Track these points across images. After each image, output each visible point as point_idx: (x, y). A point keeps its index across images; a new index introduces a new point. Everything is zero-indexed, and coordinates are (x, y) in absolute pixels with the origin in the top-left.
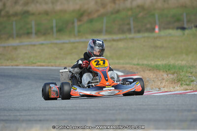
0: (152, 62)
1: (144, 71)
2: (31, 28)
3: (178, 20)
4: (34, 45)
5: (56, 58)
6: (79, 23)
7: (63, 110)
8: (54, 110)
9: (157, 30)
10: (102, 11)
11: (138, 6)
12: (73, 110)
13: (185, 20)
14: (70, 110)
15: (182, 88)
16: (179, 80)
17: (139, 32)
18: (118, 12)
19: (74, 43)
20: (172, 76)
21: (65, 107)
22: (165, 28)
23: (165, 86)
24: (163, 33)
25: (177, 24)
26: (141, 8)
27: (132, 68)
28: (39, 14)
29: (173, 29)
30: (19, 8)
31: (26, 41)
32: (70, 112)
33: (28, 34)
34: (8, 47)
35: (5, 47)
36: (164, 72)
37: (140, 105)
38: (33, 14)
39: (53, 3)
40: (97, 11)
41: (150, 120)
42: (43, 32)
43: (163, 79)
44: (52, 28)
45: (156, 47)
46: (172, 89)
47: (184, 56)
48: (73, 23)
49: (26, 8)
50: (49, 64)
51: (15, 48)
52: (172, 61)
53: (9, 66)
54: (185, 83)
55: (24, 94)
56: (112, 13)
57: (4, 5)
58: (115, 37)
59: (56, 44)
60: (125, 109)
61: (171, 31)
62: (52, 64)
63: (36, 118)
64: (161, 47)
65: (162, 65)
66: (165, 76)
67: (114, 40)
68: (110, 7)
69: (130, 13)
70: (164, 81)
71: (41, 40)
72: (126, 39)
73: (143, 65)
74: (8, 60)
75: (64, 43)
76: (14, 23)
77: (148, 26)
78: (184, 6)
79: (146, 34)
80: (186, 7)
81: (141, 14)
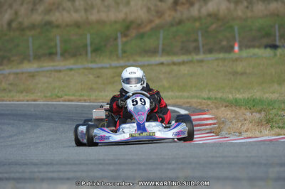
0: (230, 96)
1: (217, 108)
2: (56, 46)
3: (268, 35)
4: (60, 71)
5: (92, 89)
6: (124, 39)
7: (100, 164)
8: (87, 164)
10: (157, 21)
11: (209, 15)
12: (115, 164)
13: (277, 34)
14: (110, 164)
15: (273, 132)
16: (268, 121)
17: (210, 51)
18: (180, 22)
19: (117, 67)
20: (258, 116)
21: (104, 160)
22: (248, 47)
23: (248, 129)
24: (245, 53)
25: (265, 41)
26: (214, 16)
27: (201, 104)
28: (67, 26)
29: (259, 47)
30: (37, 18)
31: (48, 65)
32: (112, 168)
33: (51, 55)
34: (22, 73)
35: (17, 74)
36: (246, 109)
37: (212, 157)
38: (58, 26)
39: (86, 10)
40: (151, 21)
41: (226, 179)
42: (72, 52)
43: (245, 120)
44: (86, 46)
45: (235, 73)
46: (258, 134)
47: (276, 86)
48: (116, 39)
49: (47, 18)
50: (81, 98)
51: (32, 75)
52: (258, 94)
53: (23, 101)
54: (277, 125)
55: (45, 141)
56: (172, 25)
57: (16, 13)
58: (176, 59)
59: (92, 69)
60: (190, 163)
61: (256, 51)
62: (85, 98)
63: (62, 175)
64: (242, 74)
65: (244, 99)
66: (248, 114)
67: (174, 64)
68: (169, 16)
69: (197, 24)
70: (247, 122)
71: (70, 63)
72: (191, 62)
73: (216, 98)
74: (22, 92)
75: (102, 68)
76: (31, 39)
77: (224, 43)
78: (275, 15)
79: (221, 55)
80: (278, 15)
81: (214, 26)
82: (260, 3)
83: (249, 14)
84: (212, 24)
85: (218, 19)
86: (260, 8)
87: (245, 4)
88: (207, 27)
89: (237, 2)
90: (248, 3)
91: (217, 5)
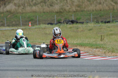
9: (30, 24)
11: (7, 11)
26: (9, 12)
69: (2, 15)
81: (9, 16)
82: (28, 7)
83: (24, 11)
84: (8, 15)
85: (11, 13)
86: (28, 9)
87: (22, 7)
88: (7, 16)
89: (19, 6)
90: (24, 7)
91: (10, 7)
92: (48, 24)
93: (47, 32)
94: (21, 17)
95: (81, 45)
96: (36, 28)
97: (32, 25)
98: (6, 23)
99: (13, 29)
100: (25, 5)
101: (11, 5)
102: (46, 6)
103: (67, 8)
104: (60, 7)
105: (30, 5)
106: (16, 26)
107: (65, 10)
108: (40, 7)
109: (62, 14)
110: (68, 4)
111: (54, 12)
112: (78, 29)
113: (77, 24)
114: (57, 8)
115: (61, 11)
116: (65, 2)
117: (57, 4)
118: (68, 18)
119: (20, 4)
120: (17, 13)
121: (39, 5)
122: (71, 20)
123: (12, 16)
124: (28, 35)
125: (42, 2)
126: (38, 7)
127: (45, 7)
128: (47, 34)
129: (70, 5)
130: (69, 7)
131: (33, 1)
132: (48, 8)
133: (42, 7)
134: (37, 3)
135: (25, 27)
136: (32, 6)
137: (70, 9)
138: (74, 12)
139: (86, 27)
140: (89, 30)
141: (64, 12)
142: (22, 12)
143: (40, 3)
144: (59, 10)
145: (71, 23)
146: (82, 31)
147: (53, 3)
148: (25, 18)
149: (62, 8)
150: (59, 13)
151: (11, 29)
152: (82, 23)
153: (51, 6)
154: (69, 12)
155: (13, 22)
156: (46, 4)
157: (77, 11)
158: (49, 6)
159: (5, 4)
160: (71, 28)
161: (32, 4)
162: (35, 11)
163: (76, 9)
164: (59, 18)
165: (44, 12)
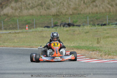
9: (27, 28)
11: (5, 15)
17: (6, 29)
26: (6, 15)
77: (11, 26)
78: (32, 15)
80: (33, 15)
81: (6, 19)
82: (25, 10)
83: (21, 15)
84: (6, 18)
85: (8, 16)
86: (25, 12)
87: (19, 10)
88: (4, 20)
89: (16, 10)
90: (20, 10)
91: (7, 10)
92: (45, 27)
93: (44, 35)
94: (18, 21)
95: (78, 48)
96: (33, 31)
97: (29, 28)
98: (4, 27)
99: (10, 33)
100: (21, 8)
101: (8, 8)
102: (43, 9)
103: (64, 11)
104: (57, 10)
105: (27, 9)
106: (13, 29)
107: (62, 13)
108: (37, 10)
109: (59, 17)
110: (64, 6)
111: (50, 15)
112: (74, 32)
113: (74, 27)
114: (54, 11)
115: (58, 14)
116: (62, 5)
117: (54, 7)
118: (65, 21)
119: (17, 8)
120: (14, 17)
121: (36, 9)
122: (67, 23)
123: (9, 19)
124: (25, 38)
125: (38, 5)
126: (34, 10)
127: (41, 10)
128: (43, 37)
129: (66, 8)
130: (66, 10)
131: (29, 4)
132: (45, 11)
133: (39, 10)
134: (34, 6)
135: (22, 30)
136: (29, 10)
137: (67, 12)
138: (71, 15)
139: (82, 29)
140: (86, 33)
141: (60, 15)
142: (19, 16)
143: (37, 6)
144: (56, 13)
145: (68, 26)
146: (78, 33)
147: (50, 6)
148: (22, 21)
149: (58, 11)
150: (56, 16)
151: (8, 32)
152: (79, 26)
153: (48, 9)
154: (66, 15)
155: (10, 25)
156: (43, 7)
157: (73, 14)
158: (46, 9)
159: (2, 8)
160: (67, 31)
161: (28, 7)
162: (32, 14)
163: (72, 12)
164: (56, 21)
165: (41, 16)
